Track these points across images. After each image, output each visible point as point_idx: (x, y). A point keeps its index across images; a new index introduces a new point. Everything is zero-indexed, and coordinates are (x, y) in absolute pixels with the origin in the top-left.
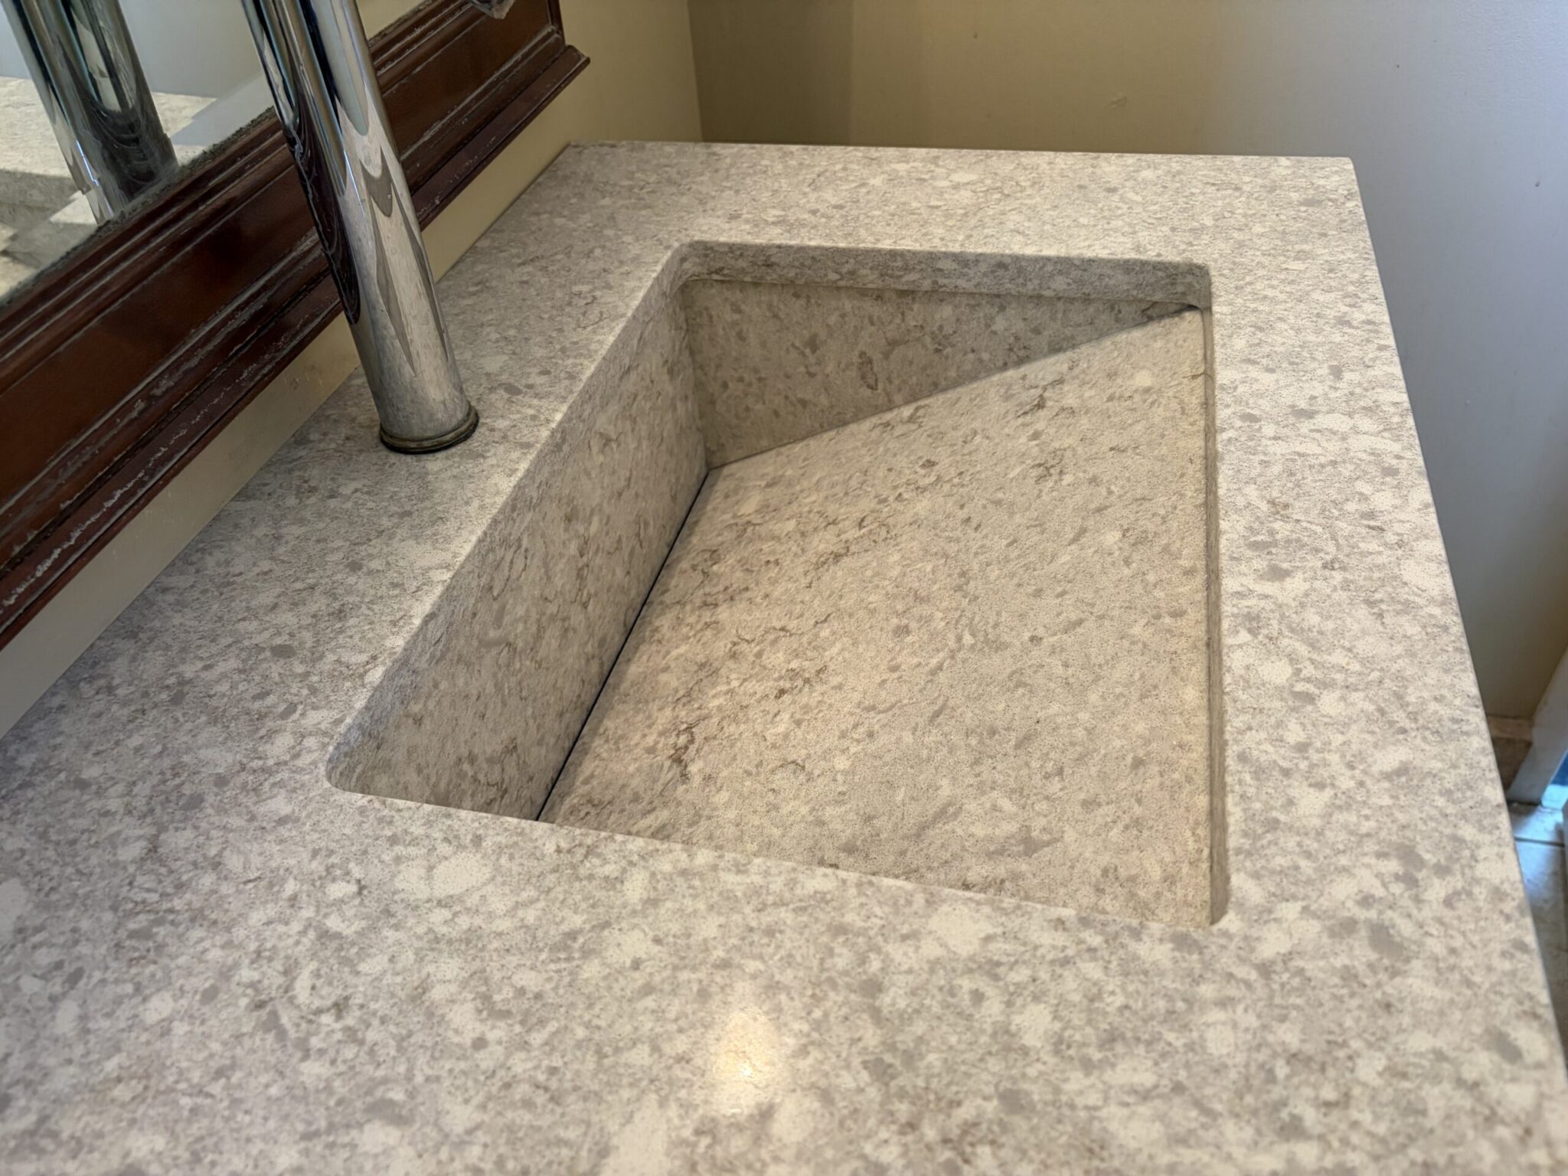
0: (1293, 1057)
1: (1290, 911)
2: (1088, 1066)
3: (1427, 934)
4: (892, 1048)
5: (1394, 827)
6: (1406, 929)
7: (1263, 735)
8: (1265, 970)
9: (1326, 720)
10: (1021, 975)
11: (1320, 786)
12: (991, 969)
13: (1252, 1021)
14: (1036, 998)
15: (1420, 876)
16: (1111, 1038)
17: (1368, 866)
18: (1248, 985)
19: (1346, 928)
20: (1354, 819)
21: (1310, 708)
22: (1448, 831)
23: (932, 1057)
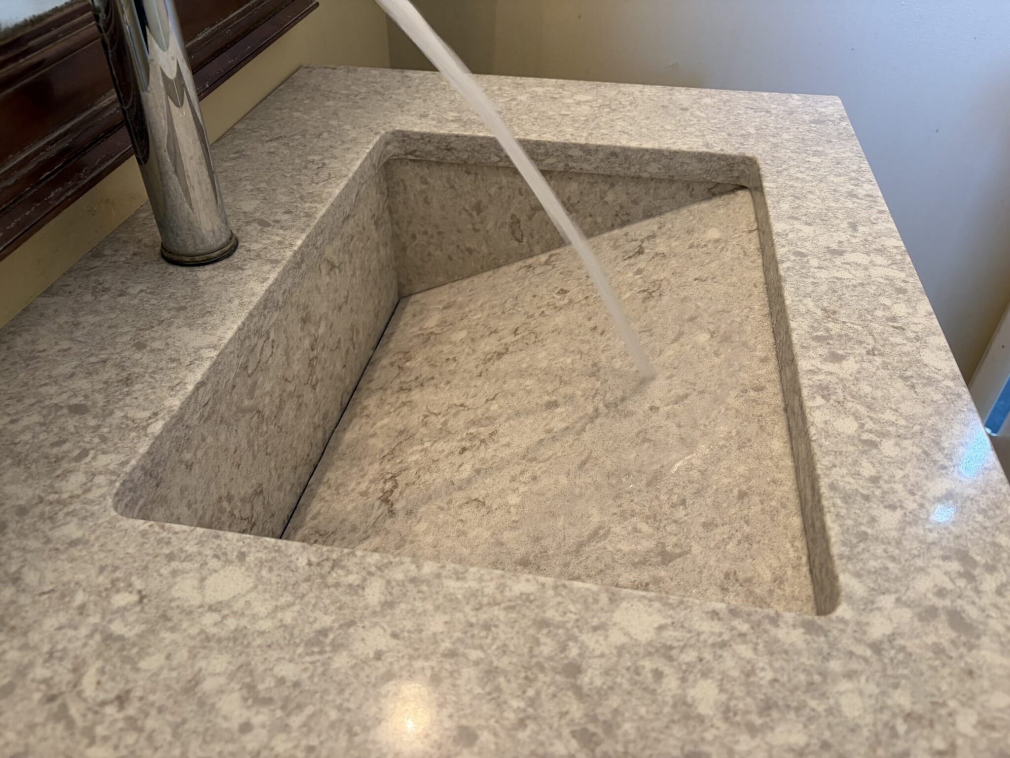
0: (908, 717)
1: (886, 602)
2: (752, 730)
3: (988, 616)
4: (594, 719)
5: (951, 538)
6: (972, 613)
7: (844, 471)
8: (876, 647)
9: (889, 460)
10: (690, 656)
11: (892, 507)
12: (666, 652)
13: (872, 689)
14: (705, 674)
15: (977, 572)
16: (767, 707)
17: (938, 567)
18: (866, 660)
19: (929, 614)
20: (921, 532)
21: (875, 451)
22: (989, 539)
23: (627, 726)
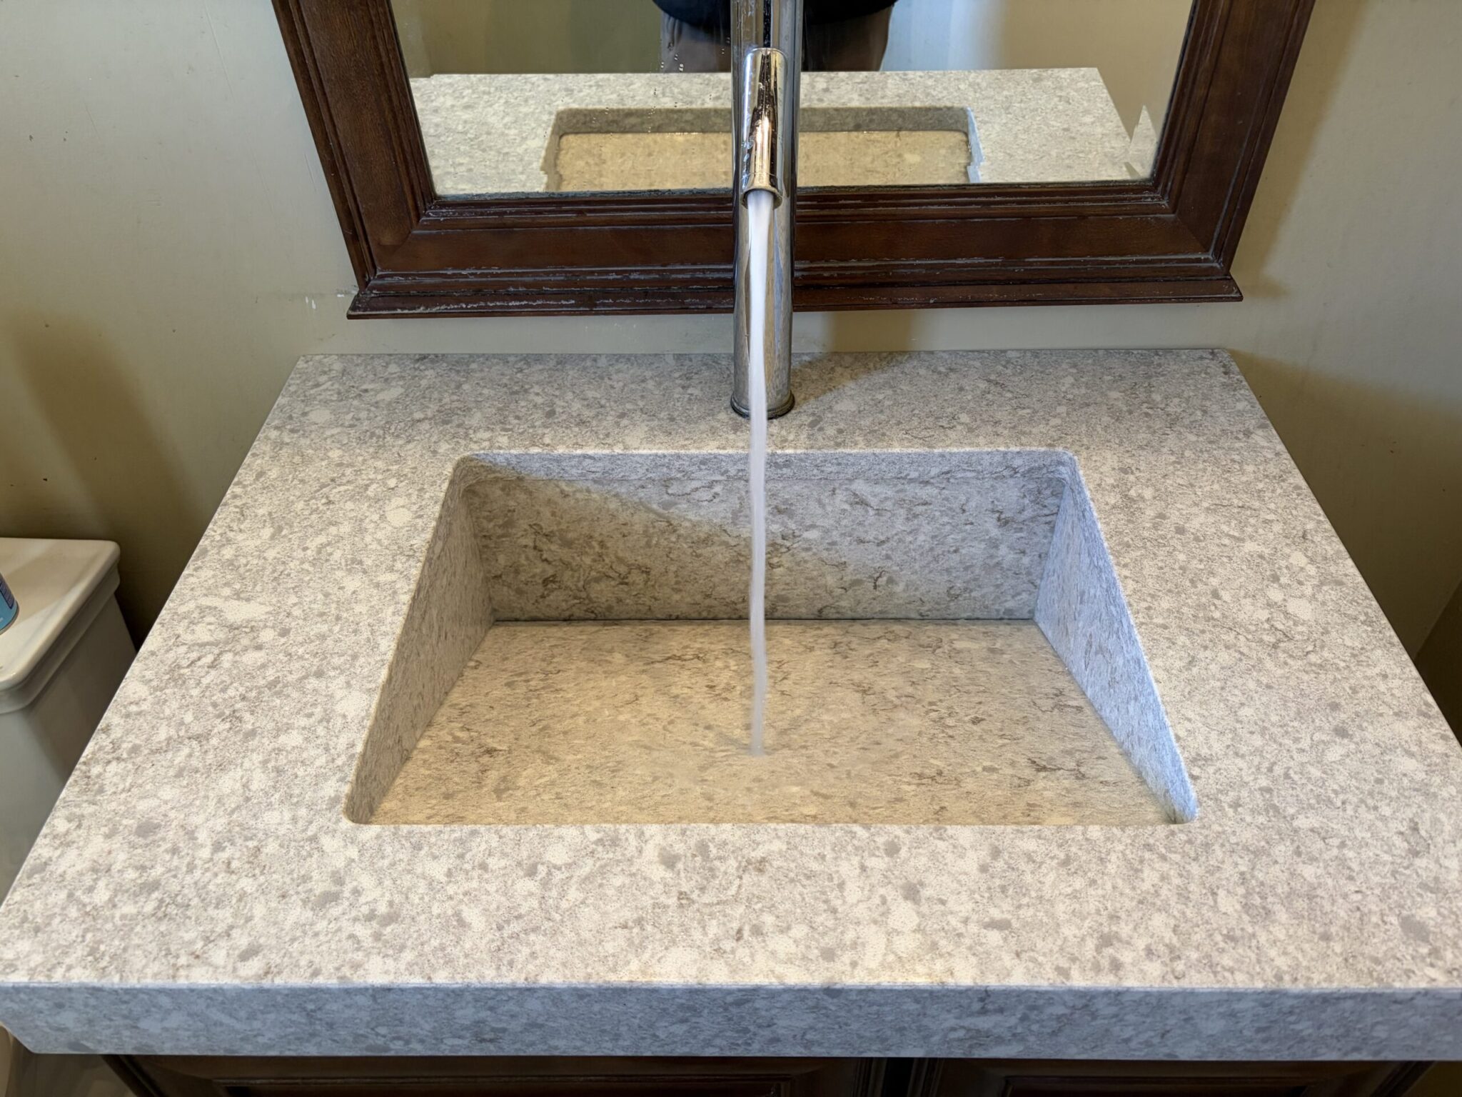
0: (258, 849)
1: (353, 852)
2: (265, 762)
3: (330, 922)
4: (285, 686)
6: (335, 911)
8: (314, 839)
9: (510, 882)
10: (321, 731)
12: (326, 719)
13: (282, 831)
14: (307, 739)
16: (279, 771)
18: (305, 830)
19: (338, 880)
23: (278, 701)
